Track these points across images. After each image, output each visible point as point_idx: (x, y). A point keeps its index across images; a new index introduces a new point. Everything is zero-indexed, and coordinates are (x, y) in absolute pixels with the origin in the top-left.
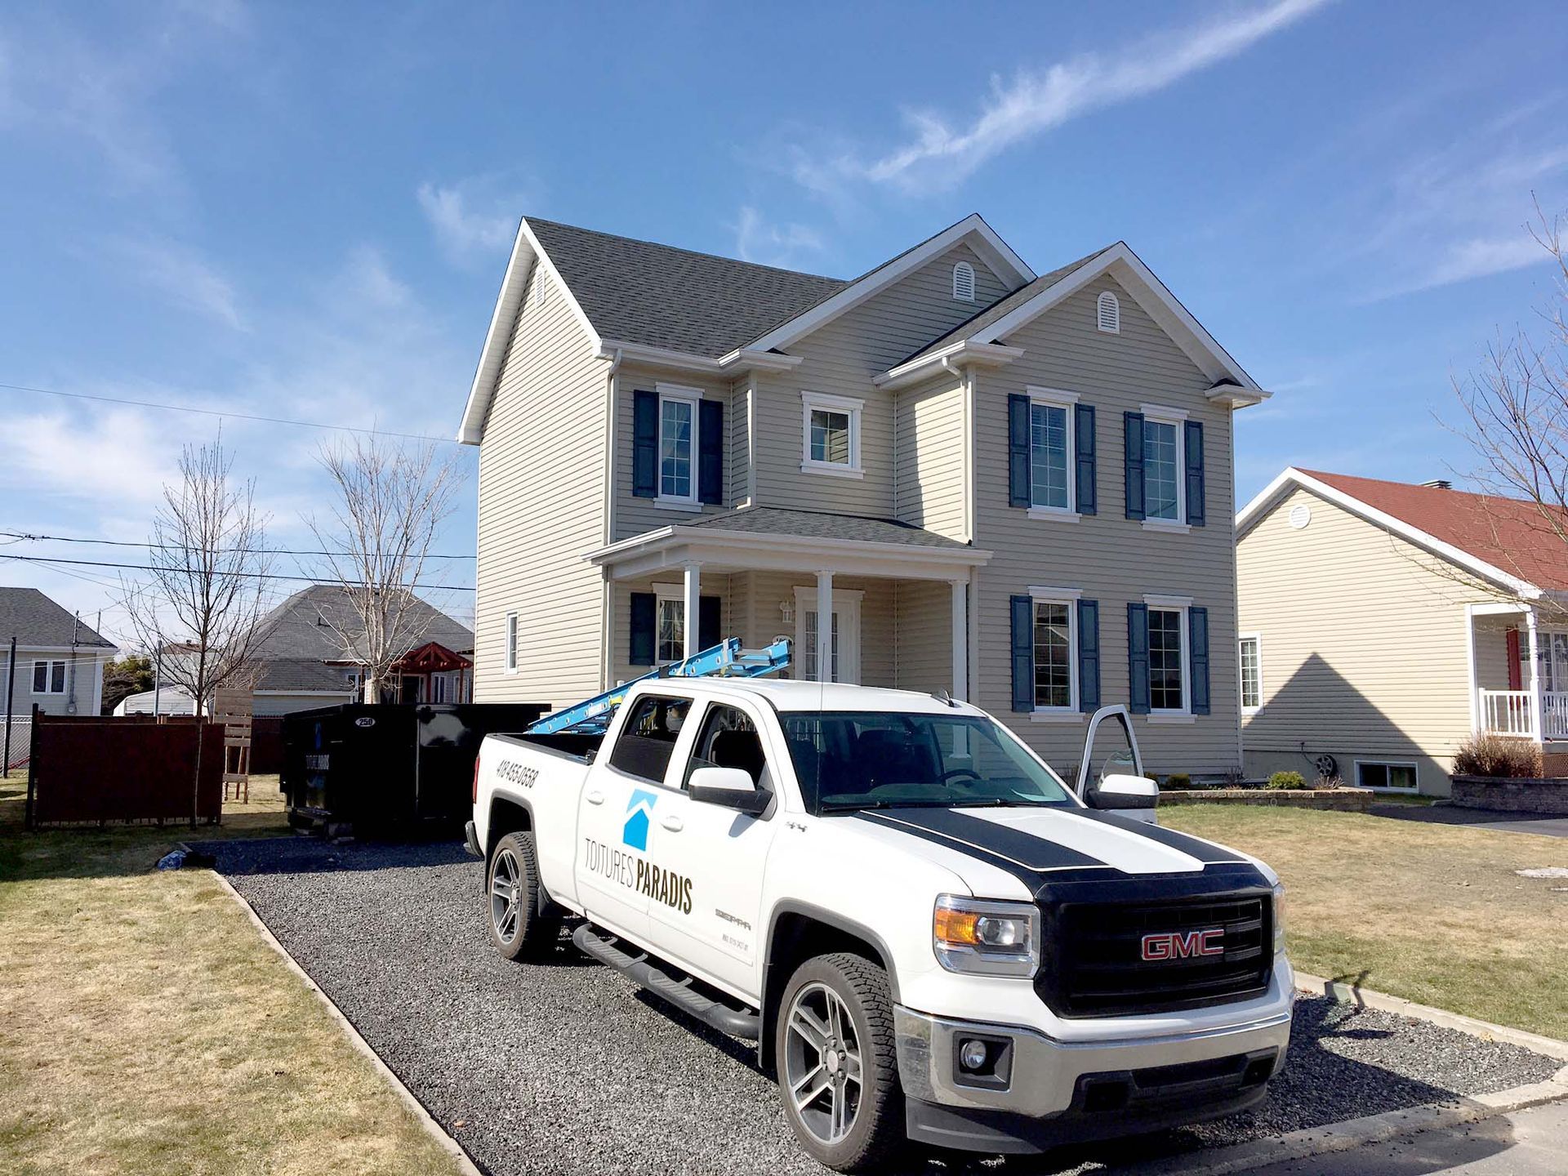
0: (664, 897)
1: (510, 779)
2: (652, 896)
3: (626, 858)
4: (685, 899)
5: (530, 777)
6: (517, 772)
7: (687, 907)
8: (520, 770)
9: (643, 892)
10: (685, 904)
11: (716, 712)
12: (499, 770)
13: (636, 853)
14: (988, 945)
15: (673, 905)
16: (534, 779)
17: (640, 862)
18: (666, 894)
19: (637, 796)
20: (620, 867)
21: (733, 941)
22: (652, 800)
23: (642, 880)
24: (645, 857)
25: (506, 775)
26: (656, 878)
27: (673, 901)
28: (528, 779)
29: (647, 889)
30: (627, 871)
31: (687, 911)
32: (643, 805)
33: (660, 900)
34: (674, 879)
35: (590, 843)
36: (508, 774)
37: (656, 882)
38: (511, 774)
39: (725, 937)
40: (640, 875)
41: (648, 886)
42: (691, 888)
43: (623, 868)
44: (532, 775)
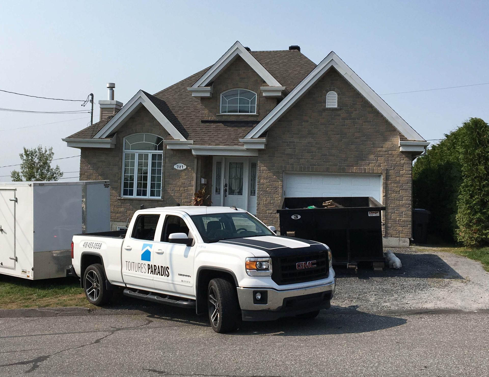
0: (159, 274)
1: (90, 248)
2: (154, 274)
3: (143, 265)
4: (167, 273)
5: (99, 246)
6: (92, 245)
7: (168, 275)
8: (94, 244)
9: (151, 273)
10: (167, 274)
11: (168, 218)
12: (84, 246)
13: (147, 263)
14: (260, 269)
15: (162, 275)
16: (100, 246)
17: (149, 265)
18: (159, 273)
19: (145, 246)
20: (141, 268)
21: (185, 281)
22: (151, 246)
23: (150, 270)
24: (150, 263)
25: (87, 247)
26: (155, 269)
27: (162, 274)
28: (98, 247)
29: (152, 273)
30: (144, 268)
31: (168, 276)
32: (148, 248)
33: (158, 275)
34: (162, 268)
35: (128, 262)
36: (88, 246)
37: (155, 270)
38: (90, 246)
39: (182, 281)
40: (149, 269)
41: (153, 272)
42: (169, 269)
43: (142, 268)
44: (99, 245)
